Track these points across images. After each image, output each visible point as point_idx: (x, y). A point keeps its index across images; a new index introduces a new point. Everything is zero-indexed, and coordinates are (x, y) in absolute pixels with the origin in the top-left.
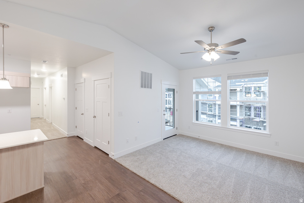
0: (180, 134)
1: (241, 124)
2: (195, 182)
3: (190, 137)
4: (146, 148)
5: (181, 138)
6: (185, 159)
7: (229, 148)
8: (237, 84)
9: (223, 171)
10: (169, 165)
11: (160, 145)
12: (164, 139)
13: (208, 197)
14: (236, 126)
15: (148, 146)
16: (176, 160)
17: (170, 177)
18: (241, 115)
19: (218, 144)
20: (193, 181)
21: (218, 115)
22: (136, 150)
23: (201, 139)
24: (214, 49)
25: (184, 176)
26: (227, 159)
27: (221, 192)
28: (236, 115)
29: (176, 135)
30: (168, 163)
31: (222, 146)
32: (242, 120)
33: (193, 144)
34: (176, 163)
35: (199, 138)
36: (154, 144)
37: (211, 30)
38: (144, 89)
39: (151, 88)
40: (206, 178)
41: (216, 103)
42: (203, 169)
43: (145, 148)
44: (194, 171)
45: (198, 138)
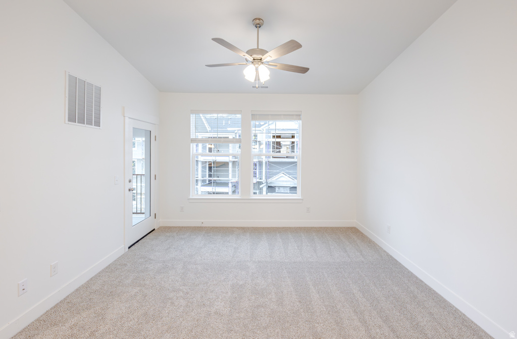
0: (161, 226)
1: (234, 189)
2: (242, 315)
3: (185, 227)
4: (87, 286)
5: (168, 234)
6: (198, 275)
7: (255, 232)
8: (229, 129)
9: (269, 272)
10: (172, 303)
11: (125, 265)
12: (129, 248)
13: (276, 331)
14: (227, 193)
15: (91, 279)
16: (184, 286)
17: (192, 331)
18: (234, 176)
19: (237, 228)
20: (238, 315)
21: (202, 179)
22: (53, 305)
23: (207, 226)
24: (261, 60)
25: (216, 313)
26: (263, 250)
27: (287, 311)
28: (228, 176)
29: (154, 230)
30: (170, 301)
31: (244, 230)
32: (234, 184)
33: (198, 241)
34: (187, 293)
35: (203, 225)
36: (107, 268)
37: (259, 24)
38: (77, 127)
39: (98, 124)
40: (253, 297)
41: (199, 160)
42: (241, 283)
43: (83, 286)
44: (229, 293)
45: (200, 226)
